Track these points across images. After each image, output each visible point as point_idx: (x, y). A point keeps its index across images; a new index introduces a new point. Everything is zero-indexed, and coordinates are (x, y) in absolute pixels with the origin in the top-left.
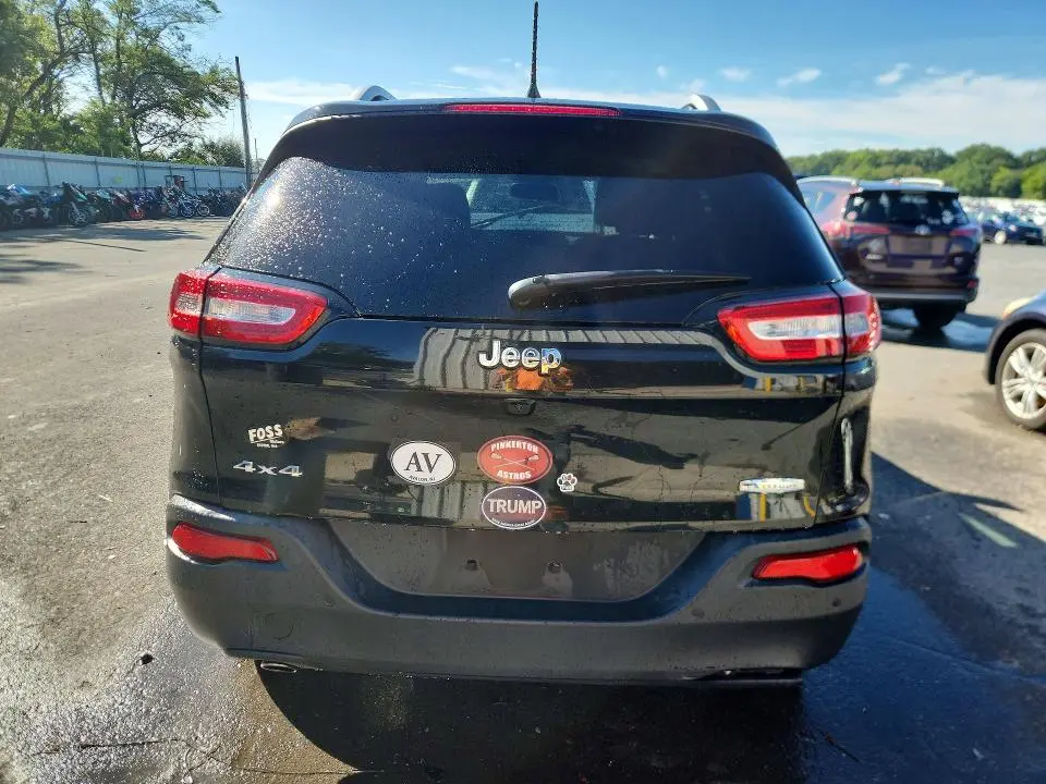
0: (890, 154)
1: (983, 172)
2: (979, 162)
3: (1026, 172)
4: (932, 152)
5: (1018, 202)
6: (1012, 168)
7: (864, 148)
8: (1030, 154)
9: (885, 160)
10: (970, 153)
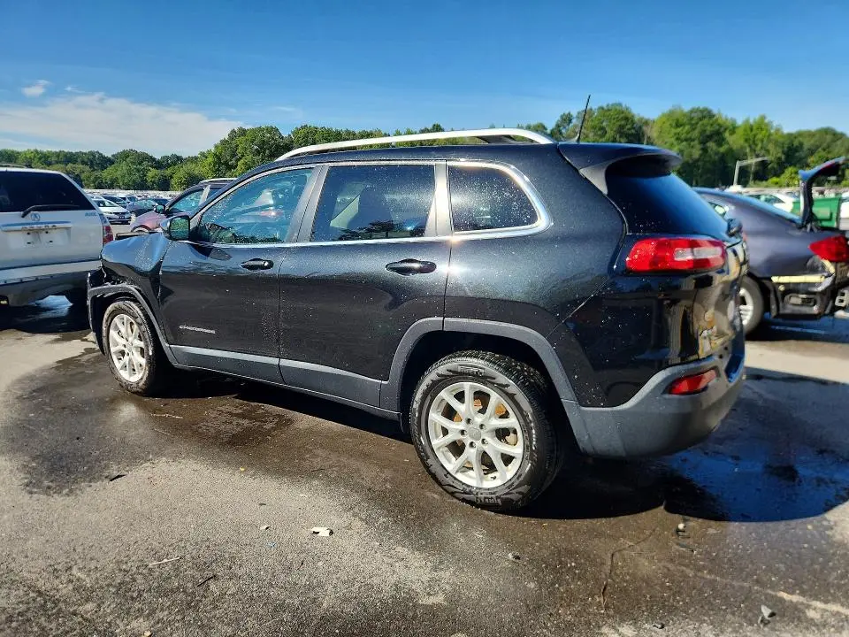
0: (58, 154)
1: (138, 171)
2: (133, 163)
3: (168, 172)
4: (92, 154)
5: (169, 193)
6: (157, 168)
7: (32, 149)
8: (166, 158)
9: (54, 159)
10: (125, 155)
